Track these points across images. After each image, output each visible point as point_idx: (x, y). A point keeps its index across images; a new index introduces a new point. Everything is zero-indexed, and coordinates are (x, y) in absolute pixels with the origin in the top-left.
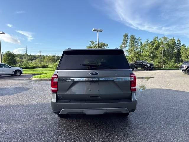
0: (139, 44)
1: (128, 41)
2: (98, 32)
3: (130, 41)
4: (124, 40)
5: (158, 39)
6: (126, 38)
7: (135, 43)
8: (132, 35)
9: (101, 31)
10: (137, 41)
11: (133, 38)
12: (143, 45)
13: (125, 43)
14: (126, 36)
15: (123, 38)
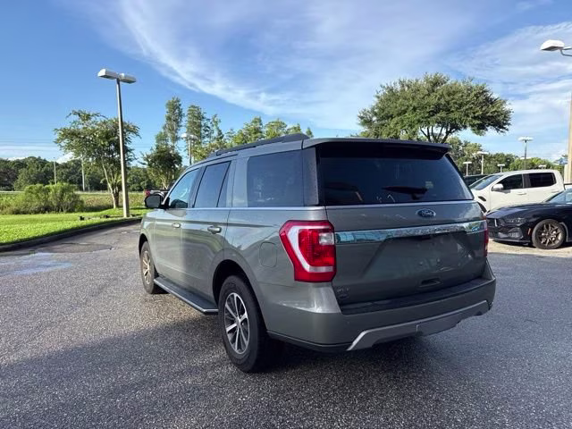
0: (216, 134)
1: (182, 124)
2: (119, 83)
3: (190, 122)
4: (169, 118)
5: (261, 124)
6: (177, 111)
7: (203, 132)
8: (192, 106)
9: (129, 82)
10: (209, 125)
11: (197, 116)
12: (225, 137)
13: (172, 126)
14: (174, 107)
15: (165, 112)
